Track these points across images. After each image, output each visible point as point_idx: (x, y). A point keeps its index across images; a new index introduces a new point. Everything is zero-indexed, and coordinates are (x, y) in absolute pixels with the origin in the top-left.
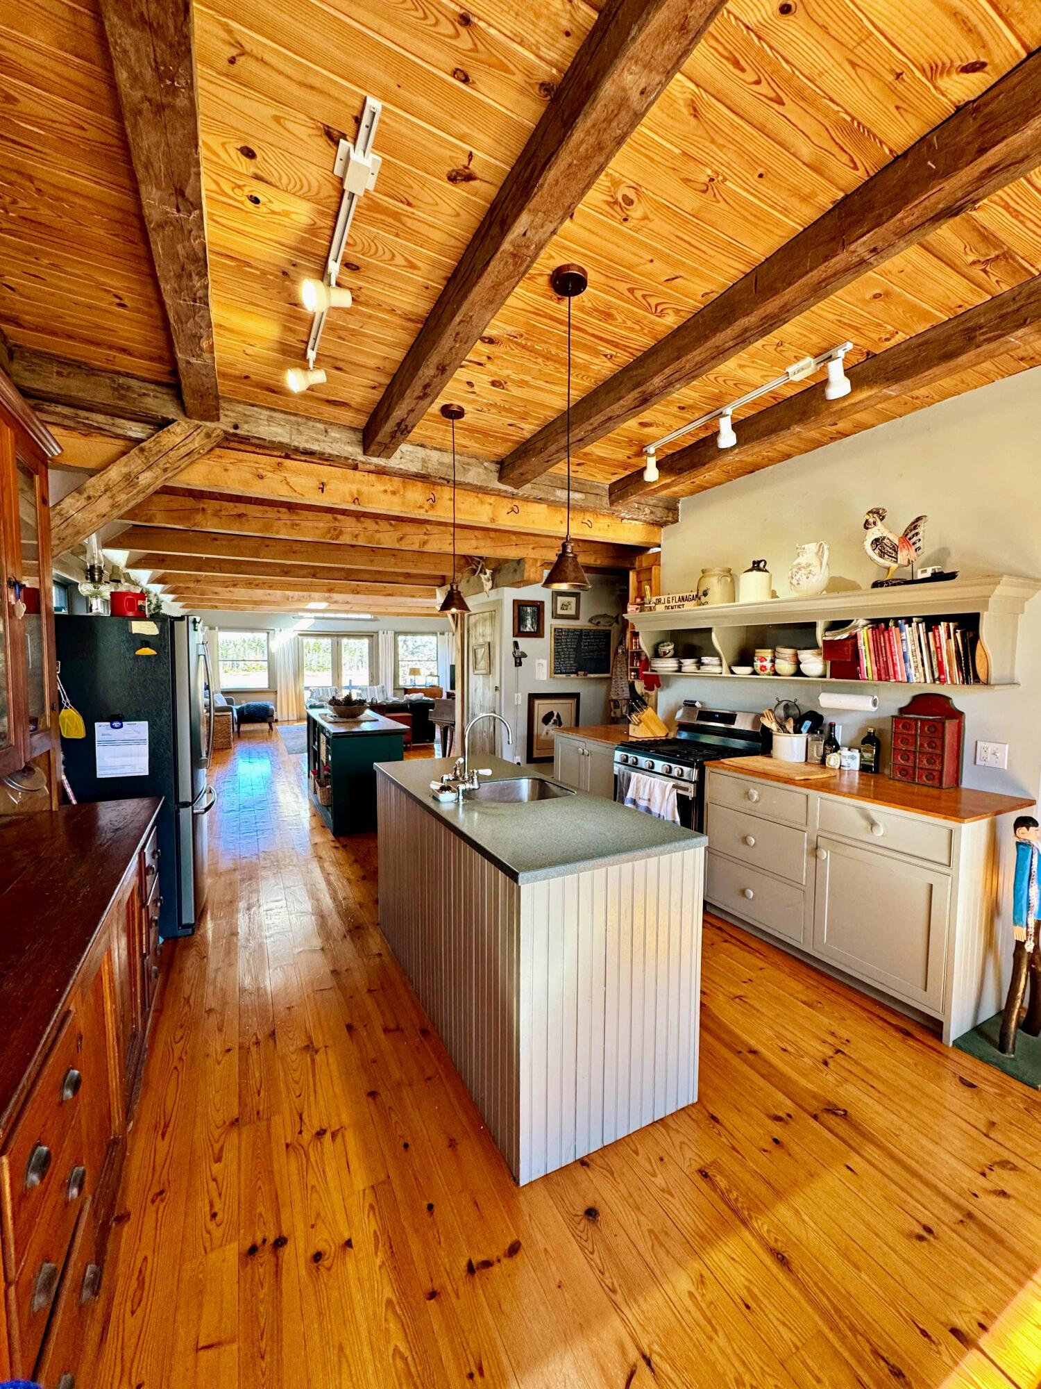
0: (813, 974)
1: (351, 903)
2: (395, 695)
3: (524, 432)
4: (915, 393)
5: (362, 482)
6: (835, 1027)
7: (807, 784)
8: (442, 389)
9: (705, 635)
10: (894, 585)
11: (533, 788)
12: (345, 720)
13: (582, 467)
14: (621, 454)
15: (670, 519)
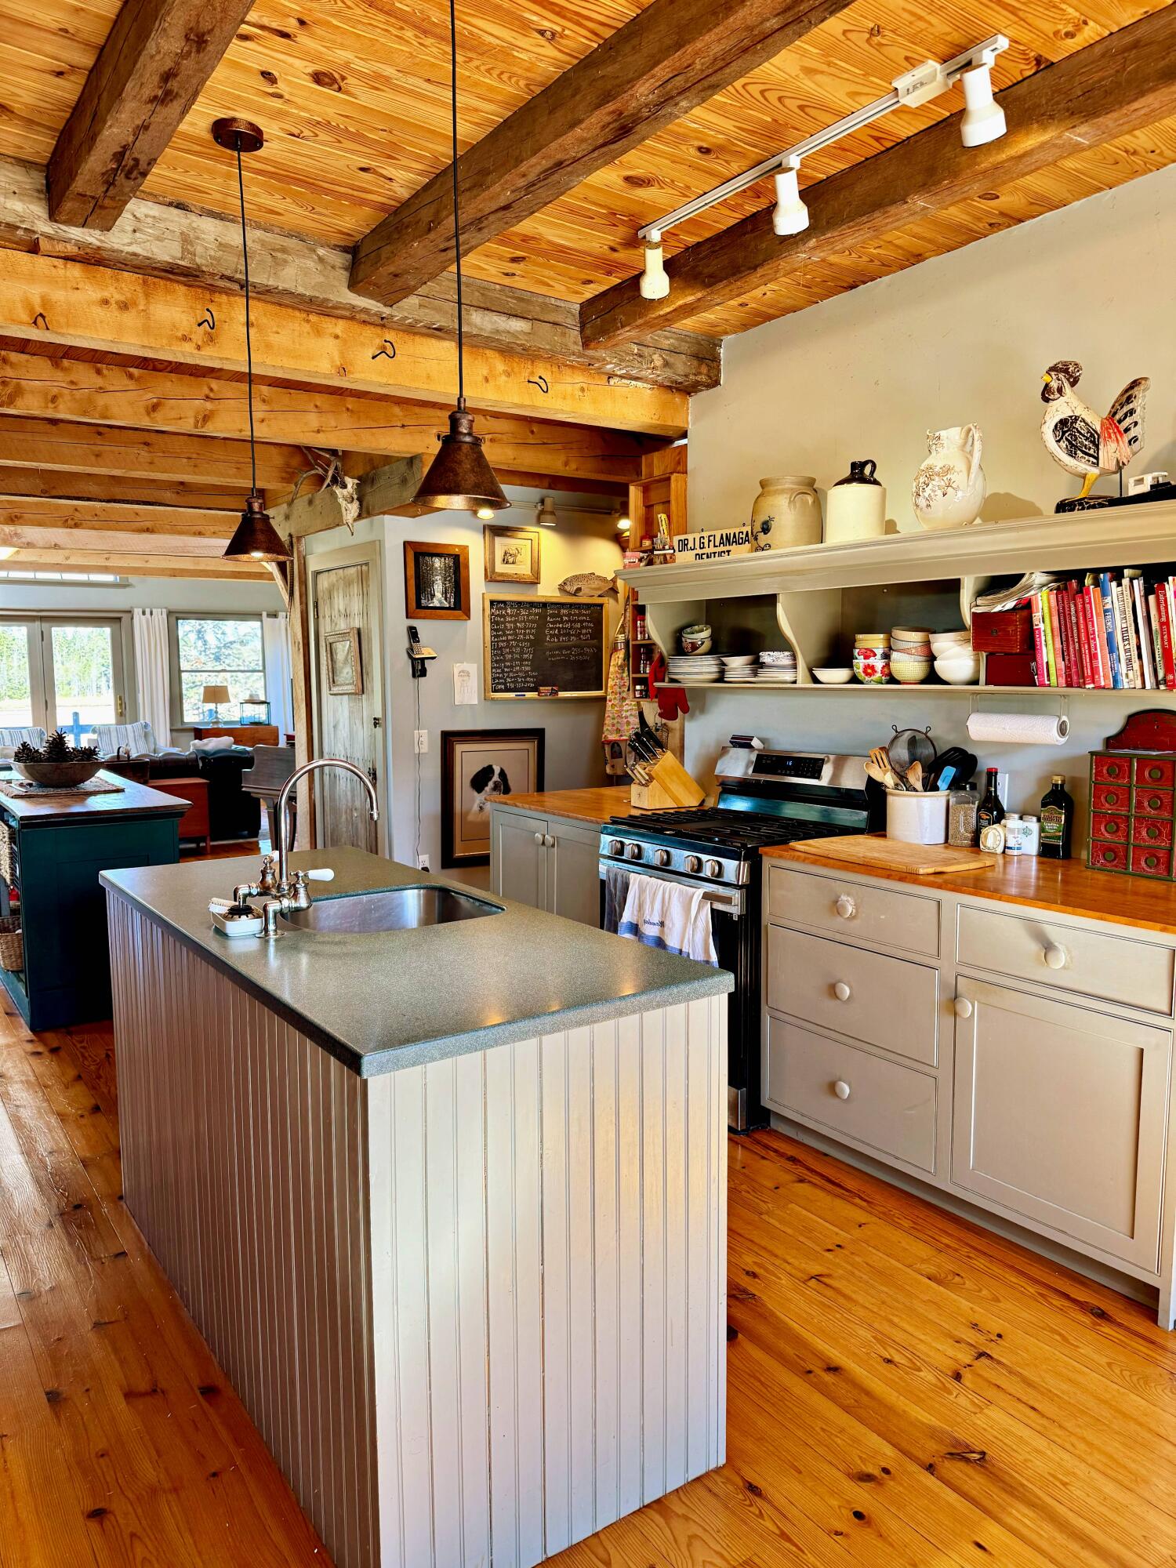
0: (951, 1228)
1: (68, 1163)
2: (173, 744)
3: (395, 186)
4: (1127, 140)
5: (52, 281)
6: (980, 1314)
7: (941, 881)
8: (203, 81)
9: (766, 610)
10: (1094, 507)
11: (428, 904)
12: (51, 791)
13: (522, 265)
14: (598, 241)
15: (703, 378)
